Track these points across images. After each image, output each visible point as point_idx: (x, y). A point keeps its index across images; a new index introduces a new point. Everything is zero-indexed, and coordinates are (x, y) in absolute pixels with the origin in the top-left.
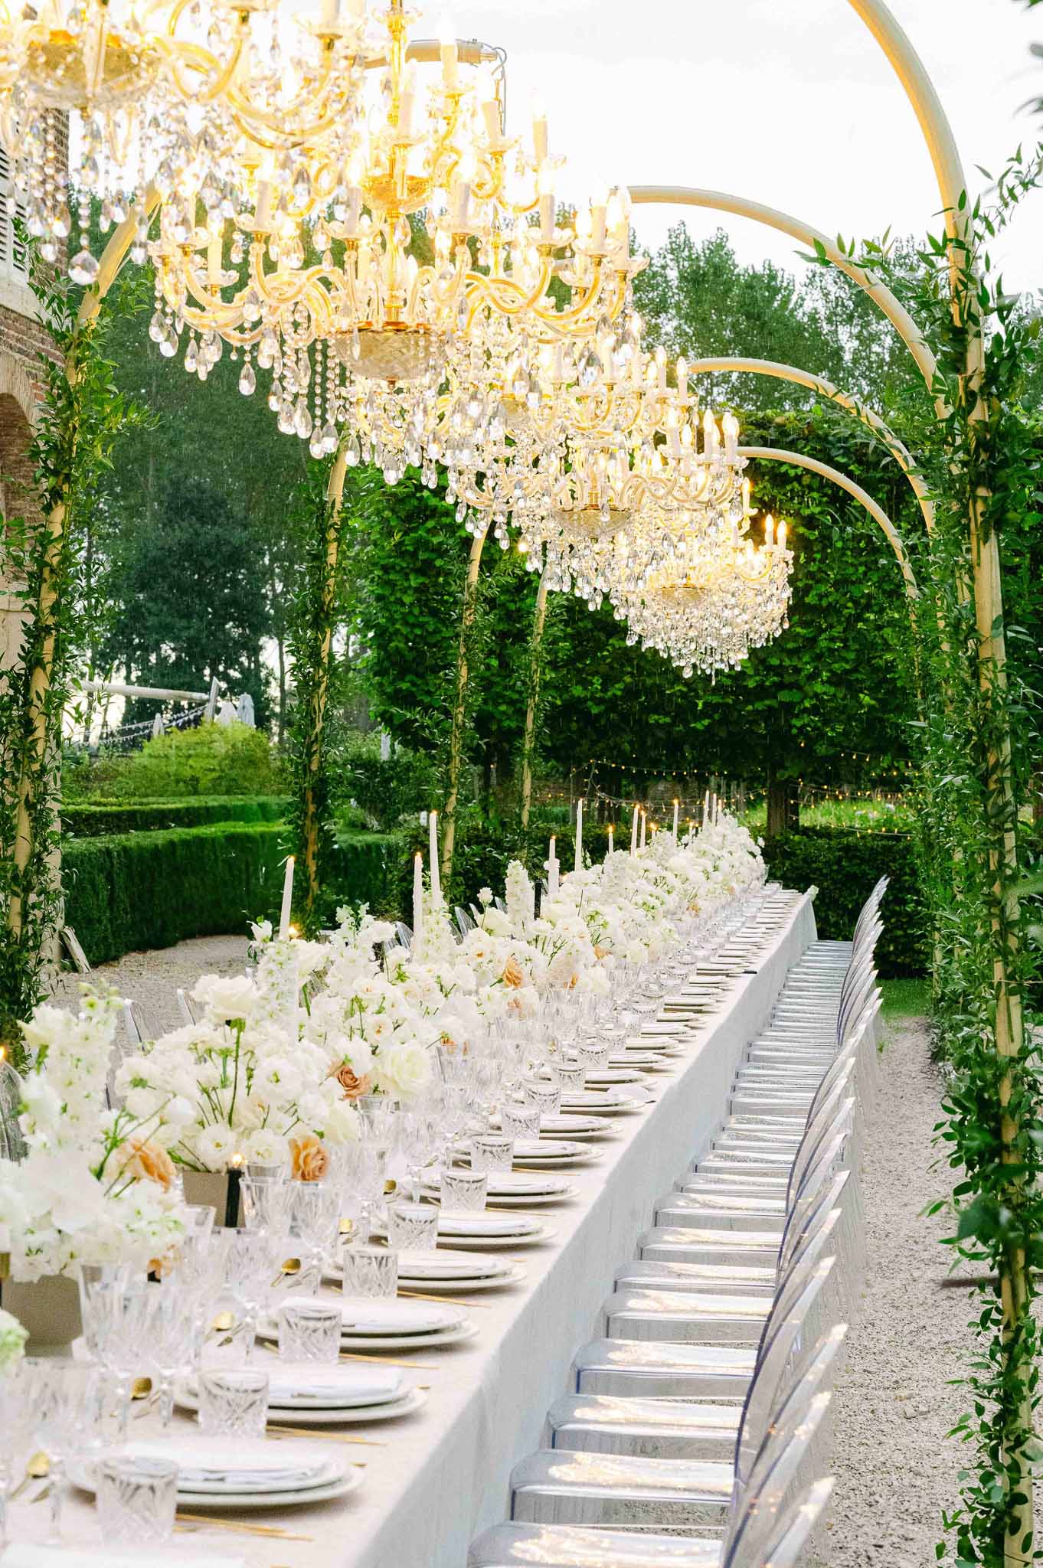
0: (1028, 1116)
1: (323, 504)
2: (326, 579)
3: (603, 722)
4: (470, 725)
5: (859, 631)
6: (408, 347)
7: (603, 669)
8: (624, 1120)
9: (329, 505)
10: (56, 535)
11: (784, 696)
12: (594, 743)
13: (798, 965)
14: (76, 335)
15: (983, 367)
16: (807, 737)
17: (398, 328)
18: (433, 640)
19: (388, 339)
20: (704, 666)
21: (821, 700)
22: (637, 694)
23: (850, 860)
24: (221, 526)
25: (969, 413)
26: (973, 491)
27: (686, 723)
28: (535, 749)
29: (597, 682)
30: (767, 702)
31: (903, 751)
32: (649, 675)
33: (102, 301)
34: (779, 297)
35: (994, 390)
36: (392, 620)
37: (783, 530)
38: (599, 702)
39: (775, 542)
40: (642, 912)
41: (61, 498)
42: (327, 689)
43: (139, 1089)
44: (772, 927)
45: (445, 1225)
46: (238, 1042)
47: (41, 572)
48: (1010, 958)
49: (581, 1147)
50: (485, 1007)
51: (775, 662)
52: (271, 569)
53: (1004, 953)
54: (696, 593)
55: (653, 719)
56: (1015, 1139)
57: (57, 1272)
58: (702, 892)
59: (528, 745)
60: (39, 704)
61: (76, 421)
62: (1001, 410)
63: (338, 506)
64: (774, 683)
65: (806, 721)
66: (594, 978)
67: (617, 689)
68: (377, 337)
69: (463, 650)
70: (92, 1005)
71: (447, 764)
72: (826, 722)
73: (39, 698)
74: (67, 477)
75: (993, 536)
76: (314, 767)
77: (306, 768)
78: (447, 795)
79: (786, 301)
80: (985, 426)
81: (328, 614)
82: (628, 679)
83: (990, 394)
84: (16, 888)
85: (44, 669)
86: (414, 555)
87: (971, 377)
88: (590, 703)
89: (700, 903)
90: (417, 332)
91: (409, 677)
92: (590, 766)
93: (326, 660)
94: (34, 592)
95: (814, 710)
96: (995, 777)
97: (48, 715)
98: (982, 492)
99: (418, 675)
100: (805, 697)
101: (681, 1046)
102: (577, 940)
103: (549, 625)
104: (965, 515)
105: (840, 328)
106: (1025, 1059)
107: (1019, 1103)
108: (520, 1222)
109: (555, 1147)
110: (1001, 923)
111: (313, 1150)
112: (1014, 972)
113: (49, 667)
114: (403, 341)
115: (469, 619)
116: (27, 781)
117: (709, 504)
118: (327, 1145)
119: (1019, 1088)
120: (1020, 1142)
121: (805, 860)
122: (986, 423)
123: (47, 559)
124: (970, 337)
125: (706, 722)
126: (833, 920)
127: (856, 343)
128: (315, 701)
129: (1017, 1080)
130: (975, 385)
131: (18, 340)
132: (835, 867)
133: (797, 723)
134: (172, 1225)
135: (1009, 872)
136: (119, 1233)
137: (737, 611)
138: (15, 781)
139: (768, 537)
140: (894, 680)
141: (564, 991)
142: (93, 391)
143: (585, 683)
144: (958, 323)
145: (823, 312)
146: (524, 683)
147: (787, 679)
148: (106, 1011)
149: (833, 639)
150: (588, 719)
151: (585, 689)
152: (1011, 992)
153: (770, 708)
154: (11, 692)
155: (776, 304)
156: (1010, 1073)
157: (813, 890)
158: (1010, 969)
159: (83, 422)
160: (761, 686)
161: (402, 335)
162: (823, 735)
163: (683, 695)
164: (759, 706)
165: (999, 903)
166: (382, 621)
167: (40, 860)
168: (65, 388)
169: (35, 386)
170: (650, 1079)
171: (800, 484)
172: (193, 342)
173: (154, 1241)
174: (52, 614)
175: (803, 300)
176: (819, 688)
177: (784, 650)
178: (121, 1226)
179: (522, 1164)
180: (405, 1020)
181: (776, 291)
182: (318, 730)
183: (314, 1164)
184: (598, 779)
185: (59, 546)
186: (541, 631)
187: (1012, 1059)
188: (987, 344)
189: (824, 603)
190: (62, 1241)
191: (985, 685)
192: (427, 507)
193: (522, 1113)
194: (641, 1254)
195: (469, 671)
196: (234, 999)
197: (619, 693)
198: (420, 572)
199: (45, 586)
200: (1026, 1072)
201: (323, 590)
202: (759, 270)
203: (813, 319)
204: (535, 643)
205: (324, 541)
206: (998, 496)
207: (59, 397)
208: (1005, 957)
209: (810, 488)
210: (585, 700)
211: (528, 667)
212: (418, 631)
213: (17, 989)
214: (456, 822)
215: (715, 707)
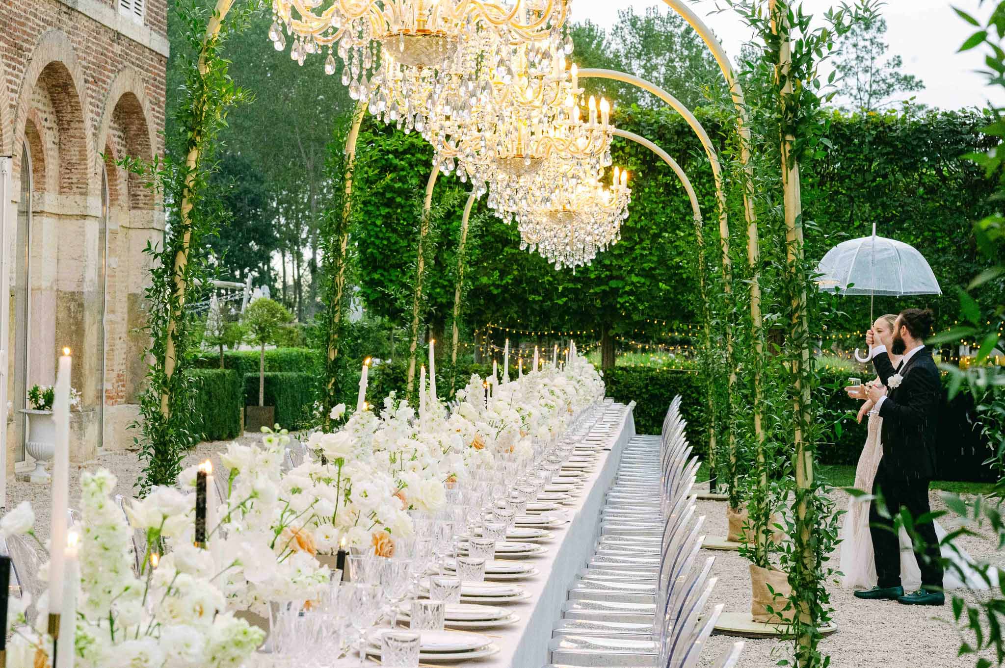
0: (816, 526)
1: (343, 156)
2: (345, 203)
3: (500, 299)
4: (425, 298)
5: (659, 244)
6: (431, 46)
7: (501, 266)
8: (553, 532)
9: (346, 157)
10: (192, 168)
11: (613, 284)
12: (494, 312)
13: (626, 449)
14: (205, 43)
15: (790, 60)
16: (626, 309)
17: (425, 33)
18: (394, 248)
19: (418, 40)
20: (568, 263)
21: (636, 287)
22: (521, 282)
23: (654, 385)
24: (247, 181)
25: (782, 88)
26: (783, 136)
27: (552, 300)
28: (460, 315)
29: (497, 274)
30: (603, 288)
31: (689, 317)
32: (529, 270)
33: (222, 22)
34: (595, 42)
35: (796, 75)
36: (370, 236)
37: (625, 176)
38: (497, 287)
39: (620, 183)
40: (546, 409)
41: (195, 145)
42: (345, 272)
43: (297, 494)
44: (614, 424)
45: (465, 590)
46: (339, 473)
47: (182, 191)
48: (806, 428)
49: (533, 546)
50: (469, 461)
51: (607, 262)
52: (277, 209)
53: (802, 424)
54: (570, 215)
55: (531, 298)
56: (808, 540)
57: (246, 609)
58: (574, 401)
59: (456, 312)
60: (180, 273)
61: (205, 97)
62: (801, 87)
63: (352, 158)
64: (606, 276)
65: (627, 299)
66: (524, 447)
67: (509, 279)
68: (412, 39)
69: (421, 251)
70: (270, 441)
71: (411, 322)
72: (639, 300)
73: (181, 270)
74: (199, 132)
75: (796, 165)
76: (336, 320)
77: (331, 321)
78: (411, 341)
79: (599, 44)
80: (792, 97)
81: (345, 225)
82: (516, 273)
83: (795, 77)
84: (166, 389)
85: (184, 252)
86: (383, 194)
87: (782, 66)
88: (492, 288)
89: (574, 408)
90: (437, 36)
91: (379, 271)
92: (487, 329)
93: (344, 254)
94: (178, 204)
95: (630, 293)
96: (797, 315)
97: (186, 281)
98: (789, 137)
99: (385, 270)
100: (626, 284)
101: (578, 491)
102: (513, 423)
103: (468, 239)
104: (779, 152)
105: (633, 62)
106: (814, 491)
107: (811, 519)
108: (507, 589)
109: (518, 546)
110: (800, 406)
111: (386, 541)
112: (808, 436)
113: (187, 251)
114: (428, 42)
115: (425, 231)
116: (173, 322)
117: (592, 155)
118: (392, 537)
119: (812, 509)
120: (812, 542)
121: (625, 386)
122: (792, 96)
123: (186, 183)
124: (782, 42)
125: (565, 299)
126: (642, 423)
127: (643, 71)
128: (337, 278)
129: (810, 504)
130: (785, 71)
131: (137, 59)
132: (644, 390)
133: (621, 300)
134: (321, 579)
135: (805, 374)
136: (287, 584)
137: (596, 226)
138: (165, 322)
139: (615, 181)
140: (681, 274)
141: (506, 455)
142: (215, 79)
143: (488, 275)
144: (775, 33)
145: (622, 52)
146: (454, 273)
147: (615, 273)
148: (279, 444)
149: (644, 249)
150: (490, 297)
151: (489, 279)
152: (806, 449)
153: (604, 291)
154: (163, 267)
155: (593, 46)
156: (805, 499)
157: (633, 404)
158: (805, 435)
159: (209, 98)
160: (598, 278)
161: (427, 37)
162: (636, 308)
163: (550, 283)
164: (598, 290)
165: (799, 393)
166: (363, 235)
167: (180, 371)
168: (198, 77)
169: (147, 88)
170: (565, 509)
171: (623, 152)
172: (296, 41)
173: (310, 589)
174: (189, 217)
175: (610, 44)
176: (635, 279)
177: (613, 255)
178: (289, 580)
179: (500, 556)
180: (428, 465)
181: (594, 38)
182: (339, 297)
183: (387, 549)
184: (491, 337)
185: (194, 176)
186: (465, 241)
187: (807, 491)
188: (792, 47)
189: (639, 226)
190: (249, 590)
191: (791, 257)
192: (391, 164)
193: (495, 526)
194: (564, 615)
195: (425, 264)
196: (338, 446)
197: (510, 281)
198: (387, 205)
199: (184, 201)
200: (816, 499)
201: (342, 209)
202: (583, 25)
203: (617, 56)
204: (461, 249)
205: (343, 179)
206: (800, 140)
207: (195, 82)
208: (803, 427)
209: (630, 155)
210: (489, 286)
211: (456, 264)
212: (385, 242)
213: (166, 452)
214: (416, 358)
215: (571, 290)
